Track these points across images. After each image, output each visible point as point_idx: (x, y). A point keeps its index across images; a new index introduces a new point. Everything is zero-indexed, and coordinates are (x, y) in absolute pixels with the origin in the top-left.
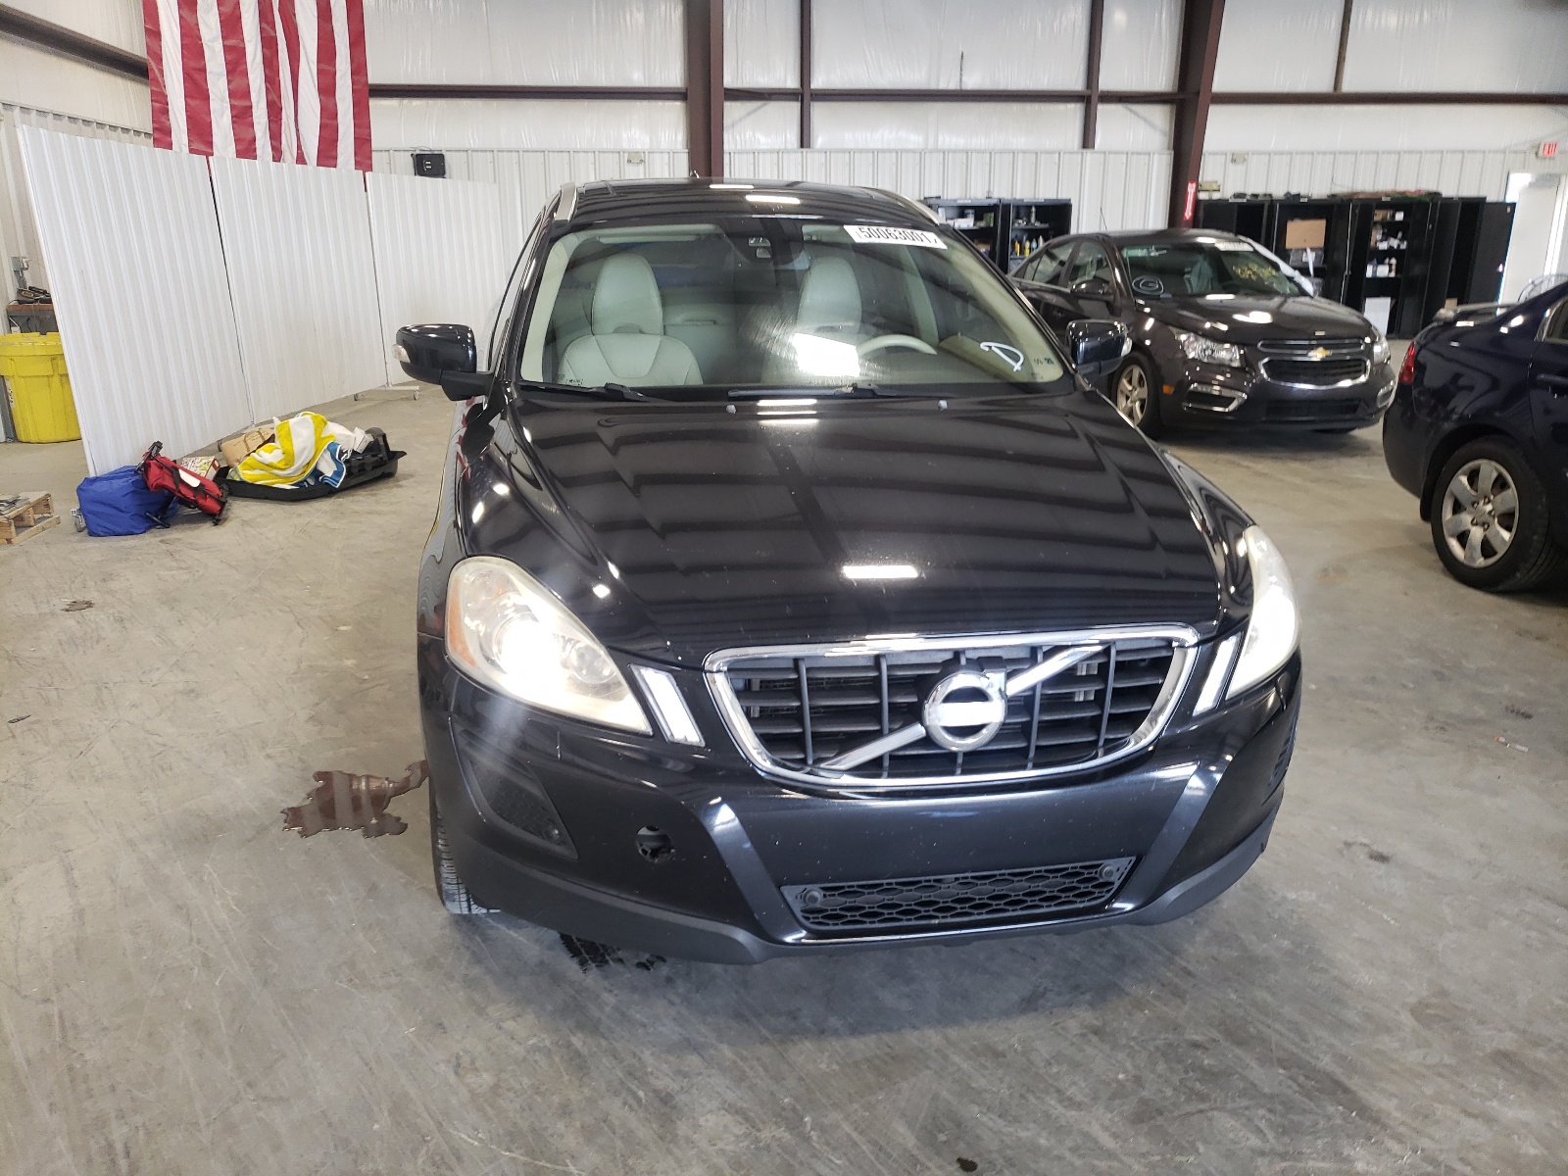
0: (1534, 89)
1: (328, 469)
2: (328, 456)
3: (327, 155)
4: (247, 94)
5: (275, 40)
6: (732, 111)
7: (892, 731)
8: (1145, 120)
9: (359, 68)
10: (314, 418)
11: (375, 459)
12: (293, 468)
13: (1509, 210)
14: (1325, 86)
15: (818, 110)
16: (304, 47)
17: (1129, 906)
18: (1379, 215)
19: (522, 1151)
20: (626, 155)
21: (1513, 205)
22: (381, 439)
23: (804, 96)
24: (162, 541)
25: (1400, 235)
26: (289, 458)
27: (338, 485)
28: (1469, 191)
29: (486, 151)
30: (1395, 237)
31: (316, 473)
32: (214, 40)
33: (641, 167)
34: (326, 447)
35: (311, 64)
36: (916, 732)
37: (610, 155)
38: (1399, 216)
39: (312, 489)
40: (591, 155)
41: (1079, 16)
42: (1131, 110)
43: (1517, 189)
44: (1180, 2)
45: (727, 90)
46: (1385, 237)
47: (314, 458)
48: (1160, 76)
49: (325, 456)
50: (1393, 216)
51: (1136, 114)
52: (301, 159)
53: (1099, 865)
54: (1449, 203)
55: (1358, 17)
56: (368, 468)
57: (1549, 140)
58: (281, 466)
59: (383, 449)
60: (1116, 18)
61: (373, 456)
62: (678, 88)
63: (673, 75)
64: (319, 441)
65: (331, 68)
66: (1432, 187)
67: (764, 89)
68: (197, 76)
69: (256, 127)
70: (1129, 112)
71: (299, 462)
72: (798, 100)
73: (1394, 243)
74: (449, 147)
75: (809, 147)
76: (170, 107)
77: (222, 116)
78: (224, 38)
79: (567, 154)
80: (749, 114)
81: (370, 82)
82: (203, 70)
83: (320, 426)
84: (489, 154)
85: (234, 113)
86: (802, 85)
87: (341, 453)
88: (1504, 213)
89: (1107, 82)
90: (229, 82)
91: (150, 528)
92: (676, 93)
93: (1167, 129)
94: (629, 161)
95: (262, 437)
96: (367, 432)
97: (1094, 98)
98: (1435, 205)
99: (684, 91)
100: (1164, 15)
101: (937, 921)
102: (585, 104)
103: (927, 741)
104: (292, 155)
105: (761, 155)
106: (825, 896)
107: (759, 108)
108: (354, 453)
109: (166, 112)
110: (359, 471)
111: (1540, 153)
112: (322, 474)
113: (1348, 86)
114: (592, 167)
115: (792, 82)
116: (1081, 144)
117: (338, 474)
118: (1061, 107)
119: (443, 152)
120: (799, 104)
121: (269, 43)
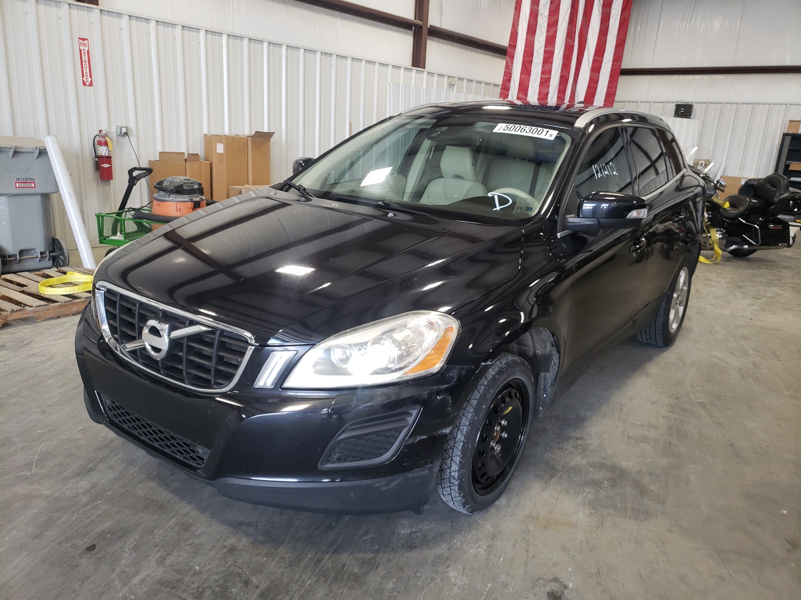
4: (550, 72)
5: (573, 46)
9: (617, 58)
16: (588, 49)
29: (718, 103)
32: (540, 48)
35: (590, 57)
53: (195, 445)
65: (600, 59)
68: (528, 65)
69: (550, 87)
74: (695, 101)
76: (512, 78)
77: (536, 82)
78: (545, 47)
82: (531, 62)
85: (542, 81)
90: (543, 67)
106: (111, 404)
109: (509, 80)
119: (693, 104)
121: (568, 49)
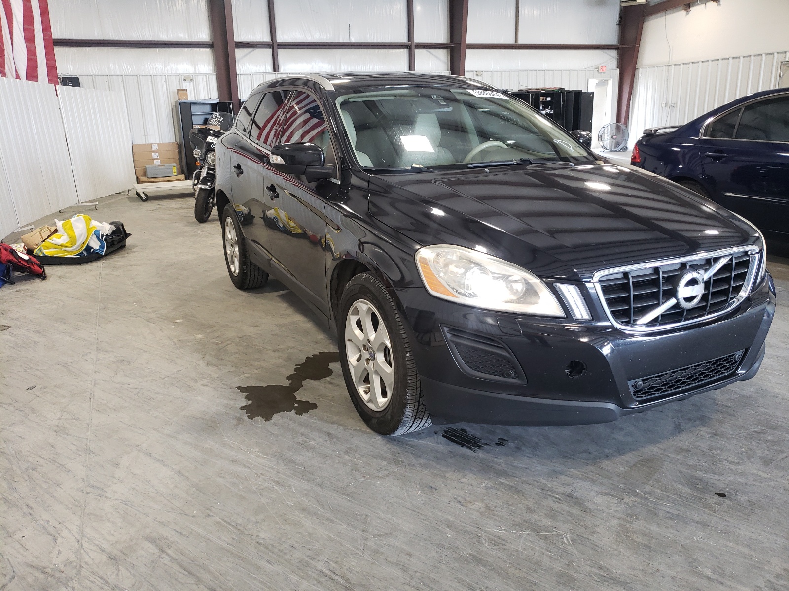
0: (594, 43)
1: (95, 245)
2: (94, 238)
3: (32, 74)
6: (239, 53)
7: (663, 303)
8: (436, 57)
9: (46, 28)
10: (84, 217)
11: (119, 238)
12: (76, 246)
13: (591, 95)
14: (511, 41)
15: (281, 53)
16: (15, 16)
17: (744, 372)
18: (542, 98)
19: (529, 530)
20: (183, 77)
21: (593, 93)
22: (121, 227)
23: (273, 46)
24: (17, 291)
25: (550, 107)
26: (73, 240)
27: (104, 253)
28: (575, 88)
29: (103, 76)
30: (548, 109)
31: (88, 248)
33: (192, 83)
34: (93, 233)
35: (20, 25)
36: (673, 302)
37: (174, 77)
38: (549, 99)
39: (88, 257)
40: (164, 77)
41: (402, 7)
42: (429, 52)
43: (591, 87)
44: (446, 2)
45: (236, 42)
46: (544, 109)
47: (86, 240)
48: (442, 37)
49: (93, 238)
50: (546, 99)
51: (431, 53)
52: (18, 77)
53: (733, 355)
54: (568, 92)
55: (522, 12)
56: (116, 243)
57: (602, 65)
58: (68, 245)
59: (123, 231)
60: (418, 8)
61: (118, 236)
62: (208, 42)
63: (204, 34)
64: (89, 229)
65: (31, 27)
66: (560, 86)
67: (253, 42)
70: (428, 53)
71: (79, 243)
72: (270, 48)
73: (548, 111)
74: (80, 73)
75: (279, 71)
79: (150, 77)
80: (246, 55)
81: (54, 38)
83: (88, 223)
84: (105, 78)
86: (272, 40)
87: (102, 236)
88: (590, 97)
89: (418, 39)
91: (4, 284)
92: (207, 45)
93: (447, 61)
94: (185, 80)
95: (50, 231)
96: (111, 224)
97: (413, 47)
98: (564, 93)
99: (211, 43)
100: (440, 8)
101: (680, 389)
102: (157, 50)
103: (677, 306)
104: (13, 76)
105: (254, 76)
106: (643, 383)
107: (250, 52)
108: (107, 235)
110: (111, 245)
111: (599, 71)
112: (92, 248)
113: (521, 41)
114: (150, 84)
115: (267, 39)
116: (408, 69)
117: (102, 247)
118: (398, 51)
119: (78, 76)
120: (271, 50)
